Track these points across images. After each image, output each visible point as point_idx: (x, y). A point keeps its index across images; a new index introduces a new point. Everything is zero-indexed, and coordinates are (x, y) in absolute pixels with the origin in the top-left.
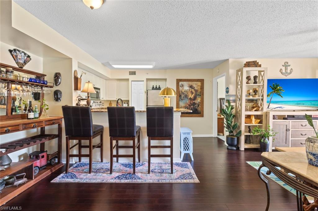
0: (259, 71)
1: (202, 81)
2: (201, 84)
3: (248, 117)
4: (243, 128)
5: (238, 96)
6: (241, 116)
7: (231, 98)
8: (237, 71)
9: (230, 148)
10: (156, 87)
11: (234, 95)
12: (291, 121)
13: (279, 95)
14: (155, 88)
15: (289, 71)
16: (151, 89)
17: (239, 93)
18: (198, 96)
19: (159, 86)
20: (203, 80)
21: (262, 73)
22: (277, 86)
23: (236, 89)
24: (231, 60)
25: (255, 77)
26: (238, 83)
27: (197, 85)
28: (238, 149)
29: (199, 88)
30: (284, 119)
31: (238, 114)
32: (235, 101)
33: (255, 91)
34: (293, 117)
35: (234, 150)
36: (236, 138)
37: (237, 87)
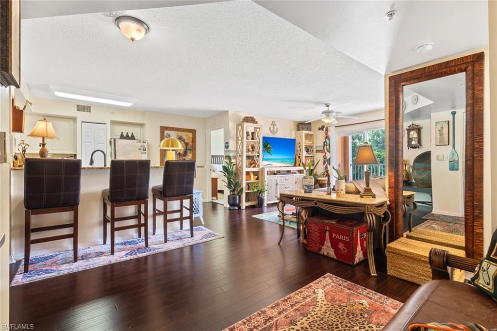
0: (255, 128)
1: (193, 132)
2: (193, 135)
3: (248, 173)
4: (244, 186)
5: (238, 152)
6: (242, 173)
7: (231, 155)
8: (237, 125)
9: (232, 208)
10: (127, 136)
11: (234, 151)
12: (279, 176)
13: (269, 153)
14: (125, 136)
15: (275, 130)
16: (119, 137)
17: (240, 148)
18: (189, 151)
19: (132, 133)
20: (195, 131)
21: (258, 130)
22: (268, 144)
23: (237, 144)
24: (230, 113)
25: (253, 134)
26: (238, 138)
27: (187, 136)
28: (240, 208)
29: (190, 140)
30: (275, 174)
31: (239, 171)
32: (235, 157)
33: (253, 147)
34: (279, 172)
35: (236, 210)
36: (238, 197)
37: (237, 142)
